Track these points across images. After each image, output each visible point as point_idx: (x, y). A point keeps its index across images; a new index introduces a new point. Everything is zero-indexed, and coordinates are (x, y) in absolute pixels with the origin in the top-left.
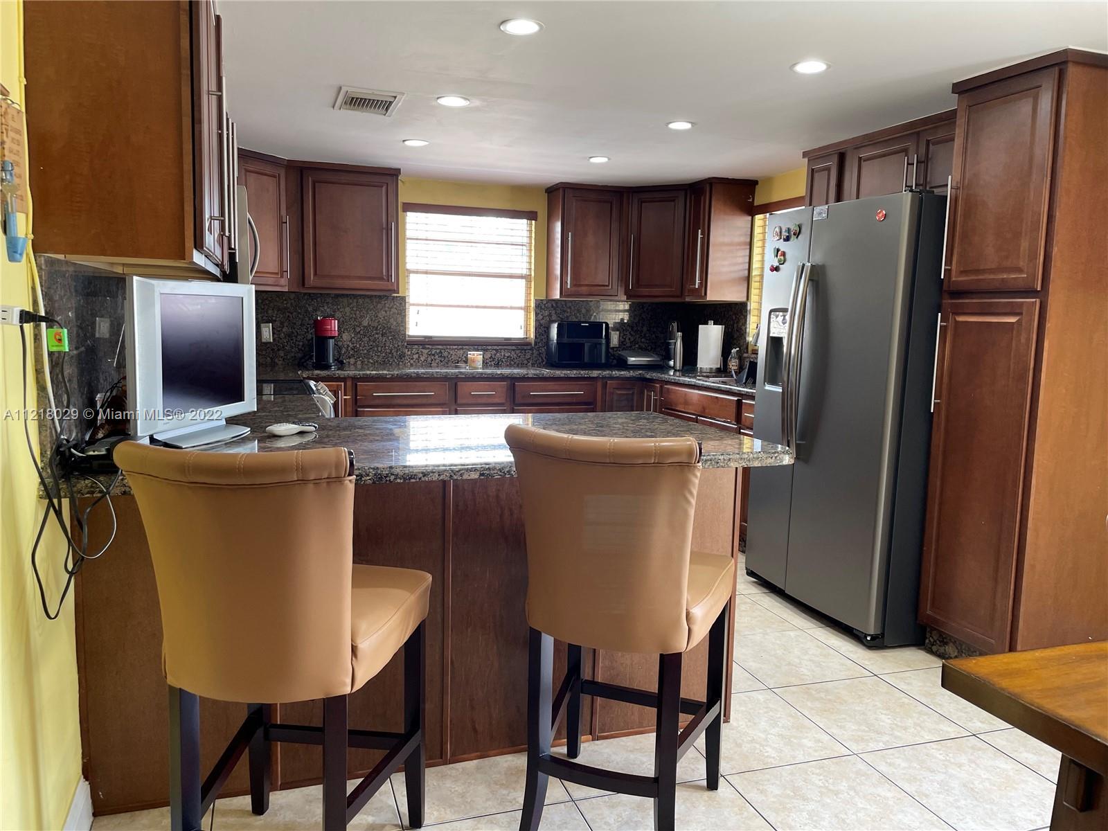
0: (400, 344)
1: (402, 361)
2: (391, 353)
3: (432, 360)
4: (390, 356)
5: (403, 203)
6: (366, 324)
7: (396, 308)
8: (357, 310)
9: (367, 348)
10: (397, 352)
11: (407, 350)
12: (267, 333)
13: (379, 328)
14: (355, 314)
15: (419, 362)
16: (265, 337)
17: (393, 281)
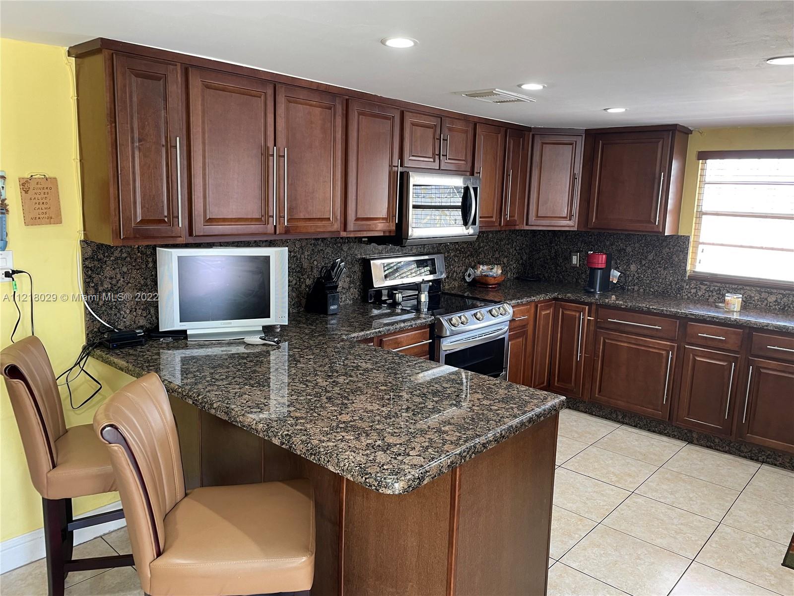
0: (679, 278)
1: (680, 294)
2: (670, 285)
3: (709, 296)
4: (670, 287)
5: (699, 152)
6: (651, 259)
7: (679, 246)
8: (644, 246)
9: (650, 279)
10: (676, 284)
11: (685, 284)
12: (575, 260)
13: (661, 263)
14: (643, 250)
15: (696, 296)
16: (573, 263)
17: (657, 224)
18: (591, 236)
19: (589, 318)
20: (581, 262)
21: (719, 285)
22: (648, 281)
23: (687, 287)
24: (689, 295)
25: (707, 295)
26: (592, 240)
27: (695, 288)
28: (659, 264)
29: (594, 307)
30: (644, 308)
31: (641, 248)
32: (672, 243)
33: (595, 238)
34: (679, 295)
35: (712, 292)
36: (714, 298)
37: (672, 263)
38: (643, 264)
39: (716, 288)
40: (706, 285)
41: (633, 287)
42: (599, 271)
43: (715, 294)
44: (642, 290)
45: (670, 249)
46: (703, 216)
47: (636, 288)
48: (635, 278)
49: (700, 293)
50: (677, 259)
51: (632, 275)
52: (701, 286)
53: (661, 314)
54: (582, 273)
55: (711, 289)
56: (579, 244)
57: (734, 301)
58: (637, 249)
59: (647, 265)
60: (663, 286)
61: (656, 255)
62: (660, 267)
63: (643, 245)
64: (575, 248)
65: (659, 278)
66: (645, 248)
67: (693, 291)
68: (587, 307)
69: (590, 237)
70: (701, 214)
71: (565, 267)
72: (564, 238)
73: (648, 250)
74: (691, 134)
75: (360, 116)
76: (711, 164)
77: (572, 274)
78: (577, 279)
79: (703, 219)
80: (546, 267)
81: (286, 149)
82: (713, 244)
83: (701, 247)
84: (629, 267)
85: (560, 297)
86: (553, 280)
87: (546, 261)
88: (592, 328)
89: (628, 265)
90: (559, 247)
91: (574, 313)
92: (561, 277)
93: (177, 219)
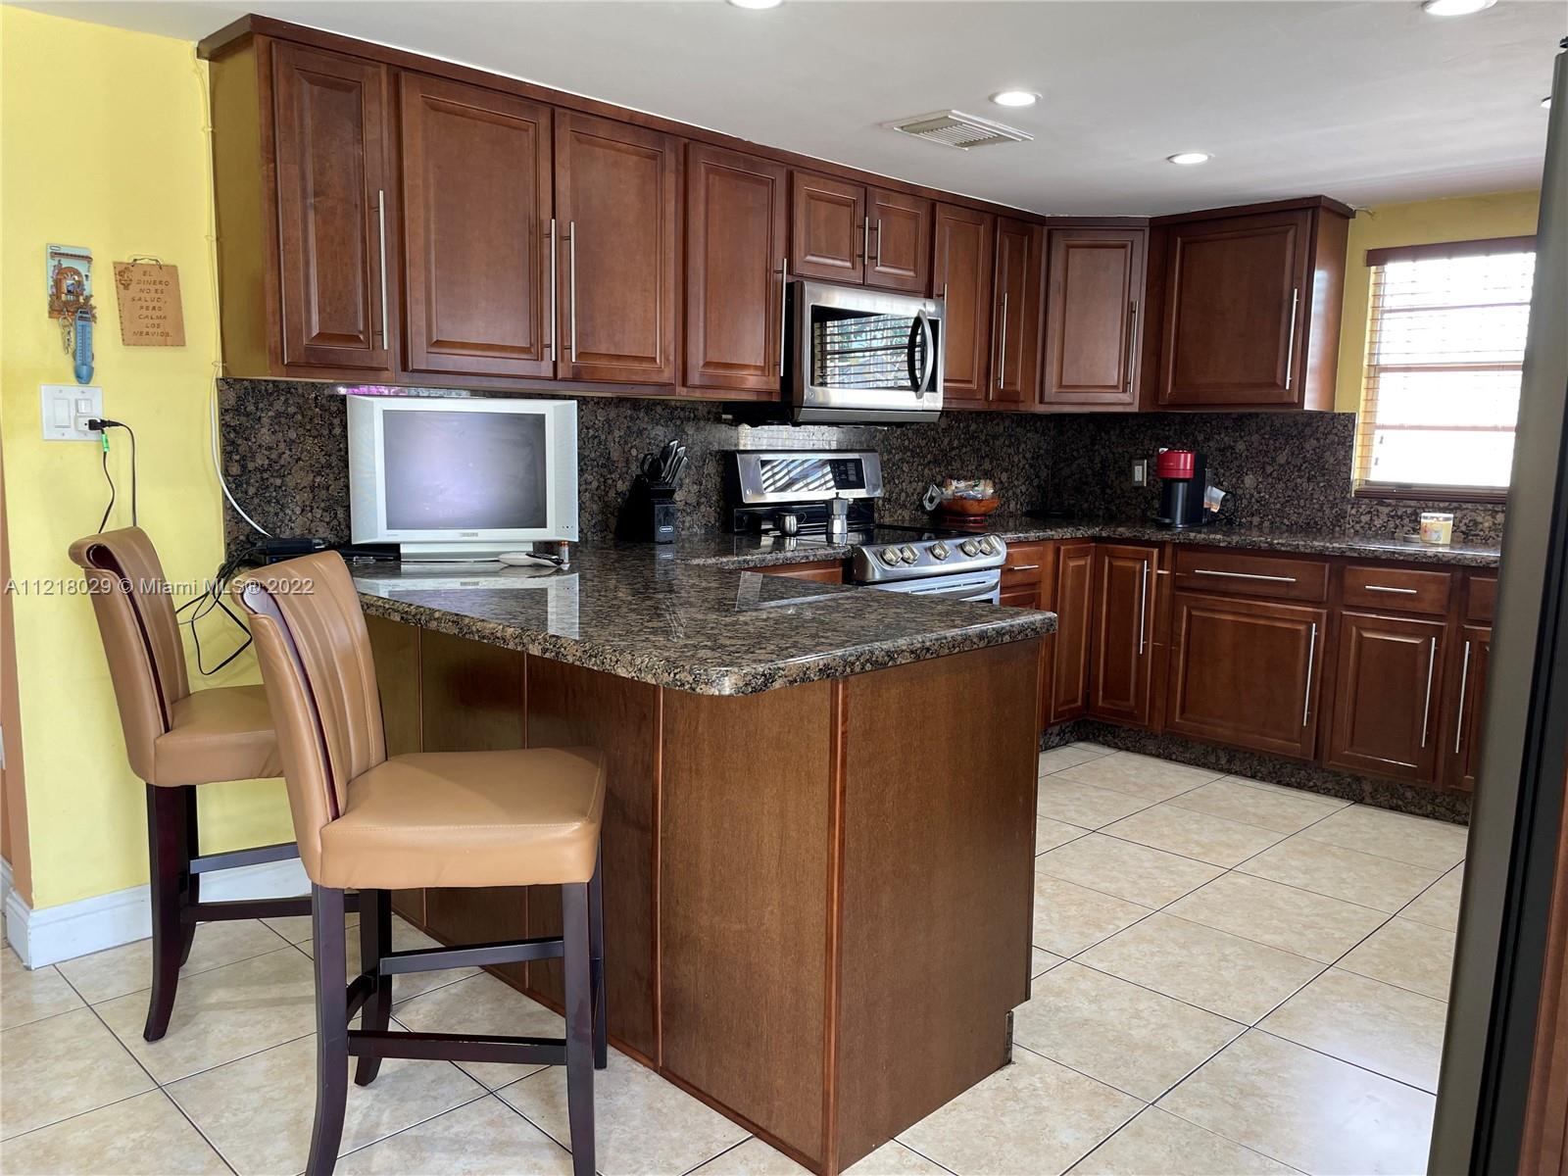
0: (1338, 495)
1: (1340, 526)
2: (1321, 509)
3: (1396, 527)
4: (1320, 514)
5: (1369, 251)
6: (1283, 462)
7: (1336, 434)
8: (1270, 438)
9: (1282, 500)
10: (1332, 508)
11: (1350, 506)
12: (1139, 473)
13: (1303, 468)
14: (1267, 445)
15: (1370, 529)
16: (1136, 480)
17: (1287, 388)
18: (1169, 425)
19: (1160, 572)
20: (1151, 478)
21: (1413, 503)
22: (1278, 506)
23: (1354, 512)
24: (1358, 527)
25: (1391, 525)
26: (1171, 433)
27: (1370, 512)
28: (1299, 470)
29: (1169, 551)
30: (1262, 545)
31: (1263, 441)
32: (1321, 429)
33: (1176, 429)
34: (1337, 529)
35: (1401, 517)
36: (1406, 529)
37: (1323, 468)
38: (1269, 472)
39: (1409, 511)
40: (1389, 505)
41: (1249, 519)
42: (1181, 485)
43: (1406, 521)
44: (1267, 524)
45: (1318, 440)
46: (1382, 375)
47: (1256, 520)
48: (1253, 500)
49: (1378, 523)
50: (1332, 460)
51: (1248, 496)
52: (1380, 508)
53: (1295, 555)
54: (1153, 498)
55: (1399, 513)
56: (1146, 442)
57: (1438, 527)
58: (1256, 445)
59: (1275, 474)
60: (1308, 512)
61: (1293, 453)
62: (1300, 477)
63: (1267, 436)
64: (1139, 452)
65: (1299, 498)
66: (1271, 442)
67: (1365, 518)
68: (1156, 551)
69: (1167, 428)
70: (1377, 370)
71: (1122, 489)
72: (1118, 432)
73: (1277, 445)
74: (1354, 217)
75: (711, 176)
76: (1396, 272)
77: (1134, 501)
78: (1143, 511)
79: (1381, 380)
80: (1084, 491)
81: (572, 223)
82: (1401, 427)
83: (1378, 434)
84: (1242, 481)
85: (1104, 535)
86: (1098, 516)
87: (1084, 480)
88: (1166, 591)
89: (1239, 477)
90: (1108, 450)
91: (1130, 564)
92: (1114, 508)
93: (380, 337)
